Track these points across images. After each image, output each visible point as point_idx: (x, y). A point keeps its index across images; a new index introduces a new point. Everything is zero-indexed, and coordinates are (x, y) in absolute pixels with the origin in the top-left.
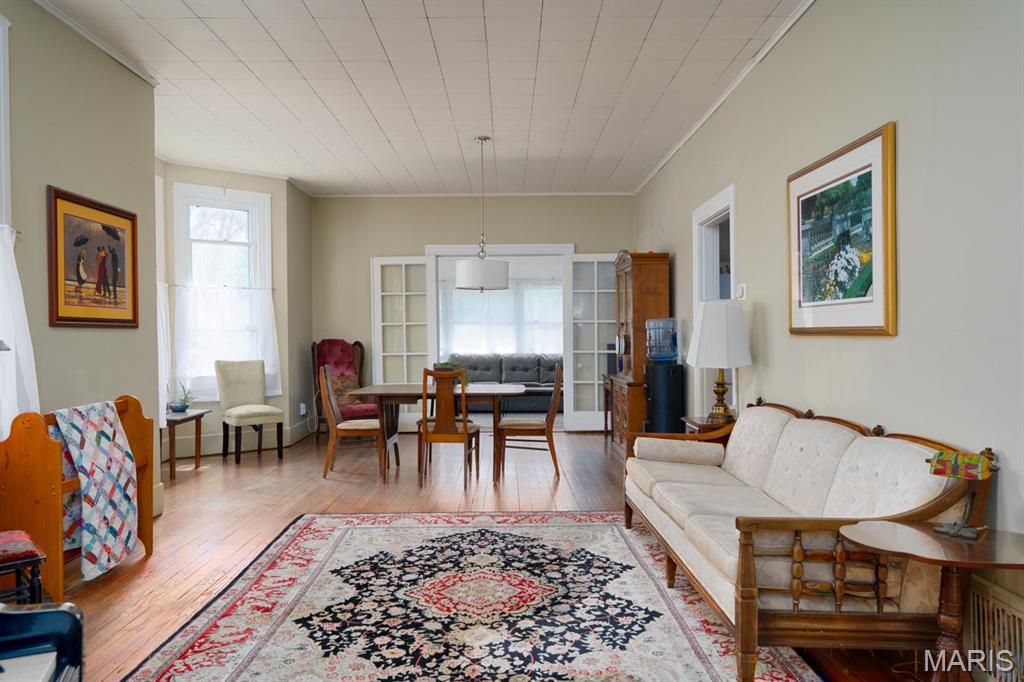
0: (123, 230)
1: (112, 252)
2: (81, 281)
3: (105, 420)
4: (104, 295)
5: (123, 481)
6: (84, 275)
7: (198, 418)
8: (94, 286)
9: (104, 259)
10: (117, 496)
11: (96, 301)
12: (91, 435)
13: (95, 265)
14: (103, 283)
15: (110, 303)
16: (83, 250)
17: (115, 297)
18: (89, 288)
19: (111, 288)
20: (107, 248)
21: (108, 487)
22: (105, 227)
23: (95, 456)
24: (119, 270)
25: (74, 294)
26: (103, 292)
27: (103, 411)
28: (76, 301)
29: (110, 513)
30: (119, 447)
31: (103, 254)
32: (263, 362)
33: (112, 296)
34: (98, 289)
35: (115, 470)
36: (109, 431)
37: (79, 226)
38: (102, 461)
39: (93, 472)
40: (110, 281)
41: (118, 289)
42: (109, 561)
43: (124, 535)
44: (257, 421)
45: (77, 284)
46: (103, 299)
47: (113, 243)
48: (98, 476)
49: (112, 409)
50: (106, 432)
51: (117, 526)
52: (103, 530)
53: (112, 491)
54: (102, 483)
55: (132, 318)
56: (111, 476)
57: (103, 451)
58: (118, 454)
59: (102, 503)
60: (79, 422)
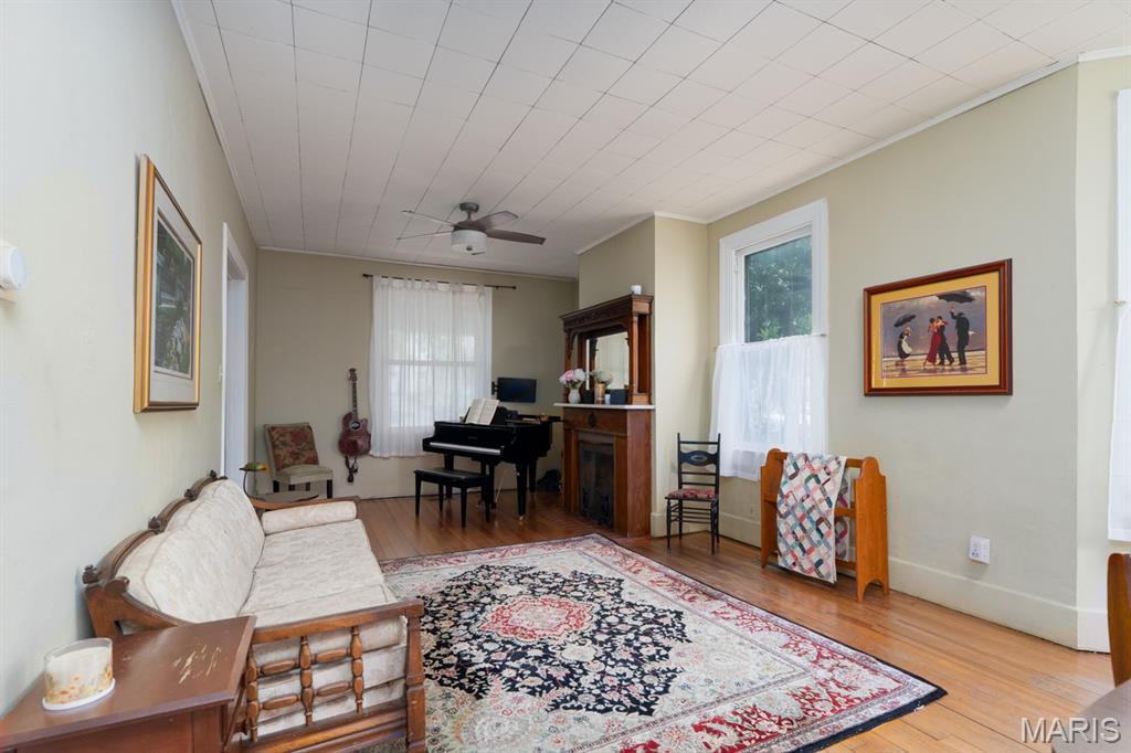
0: (981, 288)
1: (959, 317)
2: (903, 355)
3: (825, 468)
4: (942, 363)
8: (925, 357)
9: (941, 329)
10: (807, 524)
11: (925, 371)
12: (806, 473)
14: (937, 352)
15: (952, 370)
16: (907, 328)
17: (963, 361)
18: (919, 359)
19: (955, 355)
21: (799, 513)
23: (797, 488)
24: (970, 333)
25: (894, 368)
26: (938, 361)
27: (828, 461)
28: (897, 374)
29: (799, 532)
30: (824, 492)
31: (940, 323)
33: (957, 362)
34: (931, 358)
35: (808, 504)
36: (823, 476)
37: (902, 308)
38: (801, 493)
39: (787, 497)
40: (952, 347)
41: (967, 354)
42: (794, 564)
43: (814, 557)
45: (899, 359)
46: (940, 367)
47: (958, 308)
48: (791, 501)
49: (839, 463)
50: (820, 476)
51: (807, 545)
52: (791, 540)
53: (802, 518)
54: (793, 508)
55: (997, 383)
56: (803, 507)
57: (807, 488)
58: (818, 495)
59: (791, 520)
60: (801, 463)
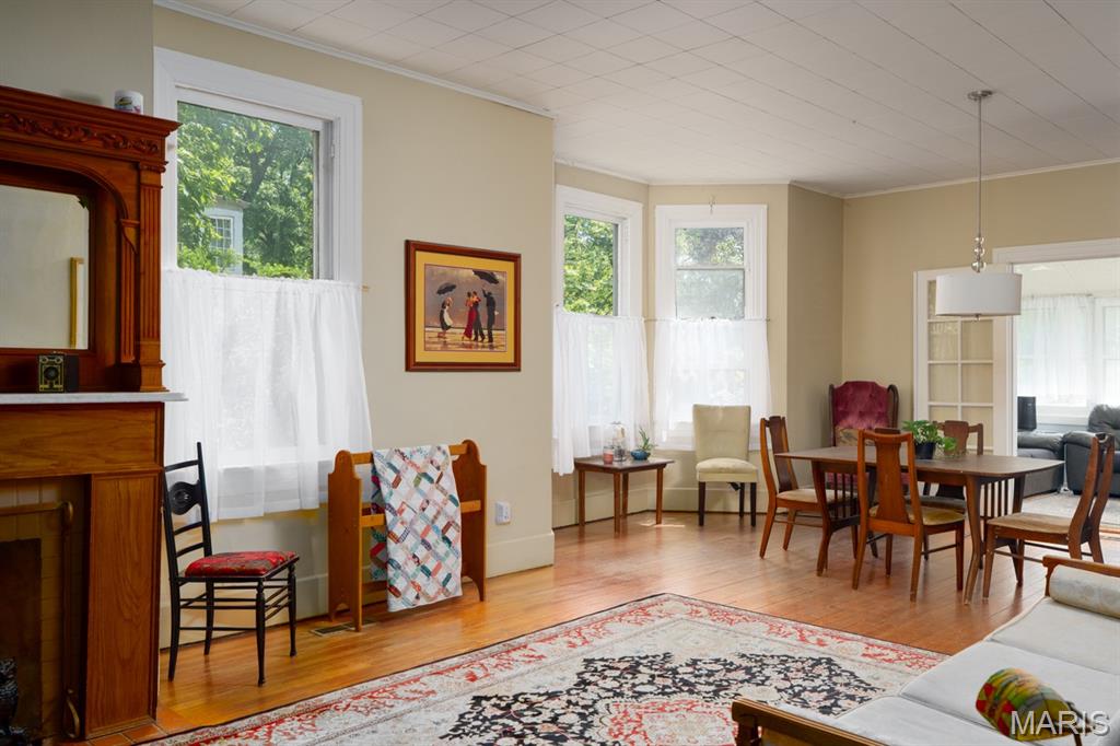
0: (503, 273)
1: (488, 296)
2: (445, 327)
3: (432, 462)
4: (476, 339)
5: (441, 523)
6: (448, 321)
7: (661, 467)
8: (463, 331)
9: (476, 304)
10: (432, 538)
11: (464, 346)
12: (410, 475)
13: (465, 311)
14: (472, 327)
15: (483, 347)
16: (448, 297)
17: (491, 340)
18: (456, 334)
19: (485, 332)
20: (480, 294)
21: (420, 527)
22: (477, 272)
23: (409, 497)
24: (496, 313)
25: (436, 340)
26: (473, 337)
27: (432, 454)
28: (439, 346)
29: (421, 552)
30: (442, 490)
31: (475, 299)
32: (749, 408)
33: (486, 340)
34: (468, 334)
35: (431, 512)
36: (434, 474)
37: (444, 274)
38: (417, 501)
39: (401, 511)
40: (484, 325)
41: (494, 332)
42: (417, 597)
43: (441, 576)
44: (738, 479)
45: (440, 330)
46: (475, 343)
47: (489, 287)
48: (407, 515)
49: (444, 453)
50: (429, 473)
51: (431, 565)
52: (411, 568)
53: (426, 532)
54: (412, 523)
55: (512, 361)
56: (426, 517)
57: (421, 492)
58: (438, 497)
59: (410, 541)
60: (398, 462)
